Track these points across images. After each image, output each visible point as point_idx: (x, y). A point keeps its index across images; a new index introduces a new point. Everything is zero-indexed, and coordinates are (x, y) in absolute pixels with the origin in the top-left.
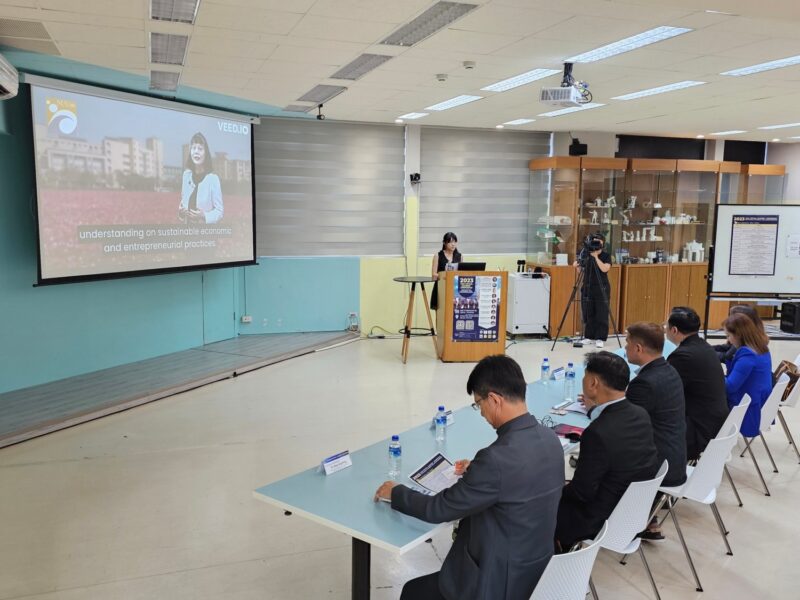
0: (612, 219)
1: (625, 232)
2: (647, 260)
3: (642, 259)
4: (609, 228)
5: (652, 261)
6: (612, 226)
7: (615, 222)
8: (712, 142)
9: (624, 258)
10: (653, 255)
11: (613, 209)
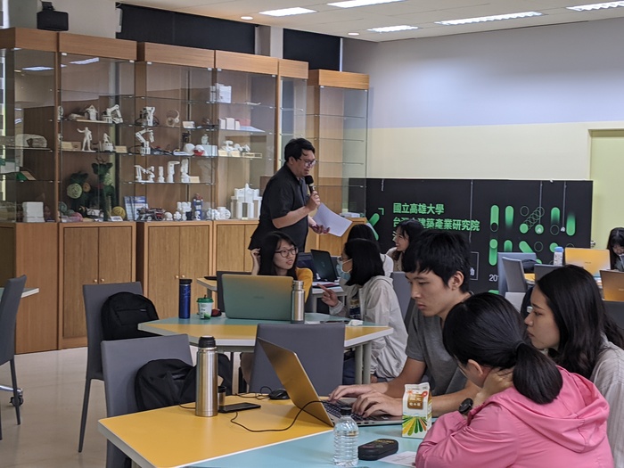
0: (117, 143)
1: (139, 167)
2: (178, 215)
3: (169, 214)
4: (112, 159)
5: (185, 218)
6: (117, 155)
7: (122, 149)
8: (265, 30)
9: (140, 212)
10: (186, 207)
11: (117, 126)
